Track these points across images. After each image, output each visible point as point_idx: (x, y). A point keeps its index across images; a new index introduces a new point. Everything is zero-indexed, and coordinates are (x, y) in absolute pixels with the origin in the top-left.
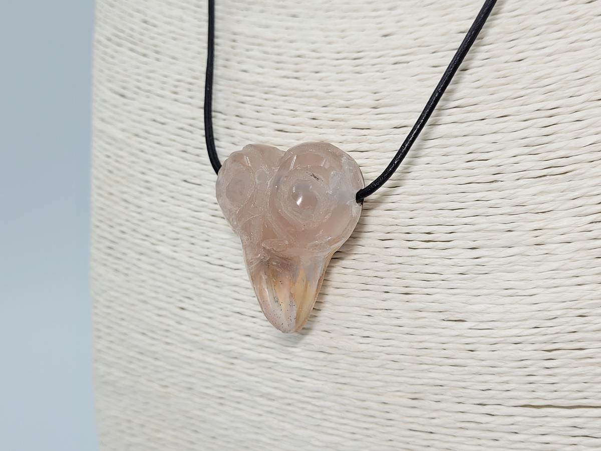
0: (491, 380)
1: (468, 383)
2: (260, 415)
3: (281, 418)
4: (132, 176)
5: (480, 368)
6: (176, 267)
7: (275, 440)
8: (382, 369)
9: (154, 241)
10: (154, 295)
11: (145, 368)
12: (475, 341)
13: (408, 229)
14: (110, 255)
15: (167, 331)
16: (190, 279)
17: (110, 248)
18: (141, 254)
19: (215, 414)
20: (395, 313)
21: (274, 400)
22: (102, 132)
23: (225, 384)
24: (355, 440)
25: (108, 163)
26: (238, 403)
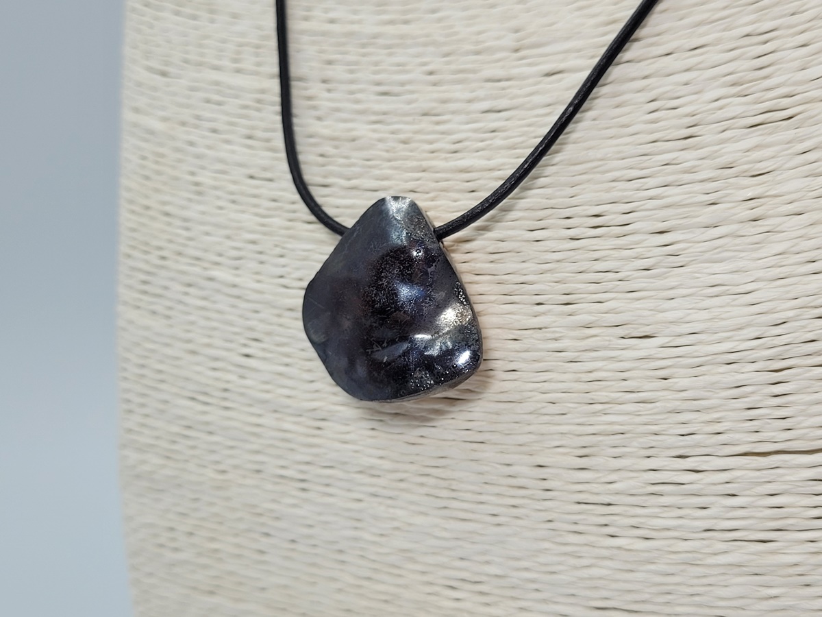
0: (695, 419)
1: (662, 426)
2: (360, 500)
3: (390, 502)
4: (177, 179)
5: (678, 403)
6: (238, 297)
7: (382, 535)
8: (536, 416)
9: (206, 265)
10: (206, 340)
11: (193, 447)
12: (670, 364)
13: (567, 213)
14: (145, 292)
15: (226, 390)
16: (257, 312)
17: (145, 282)
18: (189, 285)
19: (294, 506)
20: (554, 332)
21: (379, 476)
22: (136, 125)
23: (308, 459)
24: (499, 525)
25: (143, 167)
26: (327, 485)
